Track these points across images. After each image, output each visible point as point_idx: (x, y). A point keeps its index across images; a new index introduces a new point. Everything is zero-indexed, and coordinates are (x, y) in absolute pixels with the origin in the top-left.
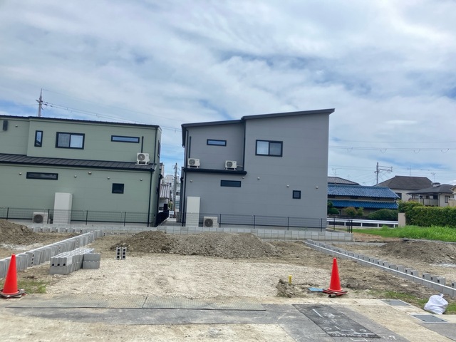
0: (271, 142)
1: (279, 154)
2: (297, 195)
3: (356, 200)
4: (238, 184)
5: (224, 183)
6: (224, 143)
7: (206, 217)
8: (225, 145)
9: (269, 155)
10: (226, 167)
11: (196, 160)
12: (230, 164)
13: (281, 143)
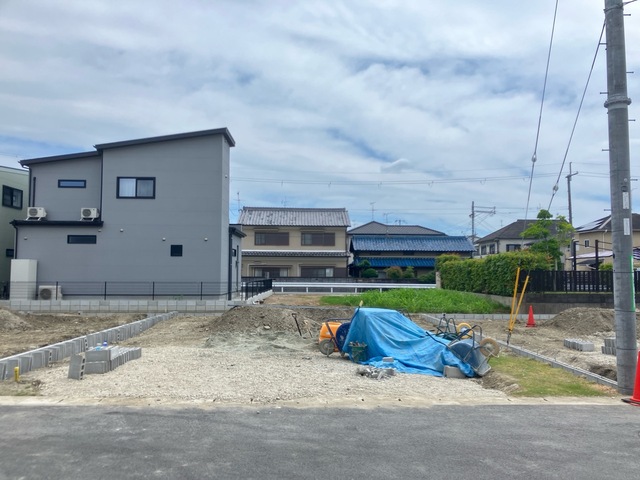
0: (138, 179)
1: (152, 195)
2: (176, 251)
3: (411, 257)
4: (92, 240)
5: (72, 239)
6: (82, 184)
7: (42, 287)
8: (85, 187)
9: (136, 197)
10: (83, 216)
11: (38, 209)
12: (87, 212)
13: (153, 179)
